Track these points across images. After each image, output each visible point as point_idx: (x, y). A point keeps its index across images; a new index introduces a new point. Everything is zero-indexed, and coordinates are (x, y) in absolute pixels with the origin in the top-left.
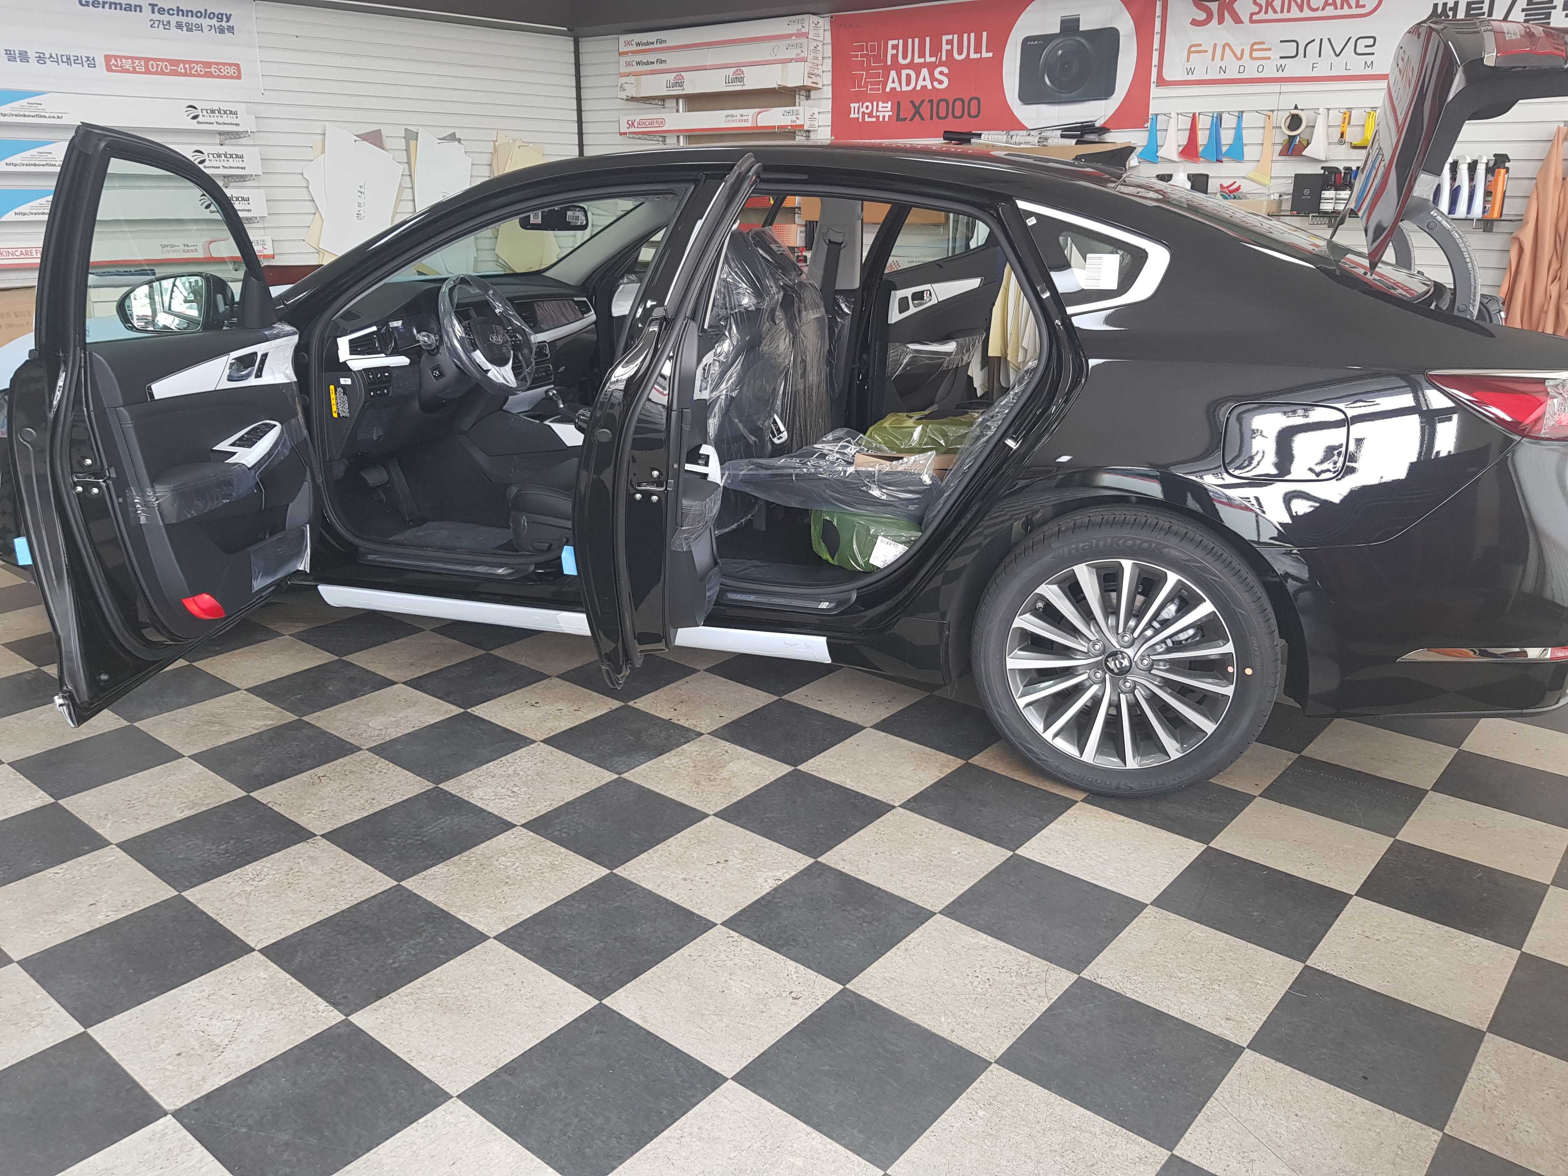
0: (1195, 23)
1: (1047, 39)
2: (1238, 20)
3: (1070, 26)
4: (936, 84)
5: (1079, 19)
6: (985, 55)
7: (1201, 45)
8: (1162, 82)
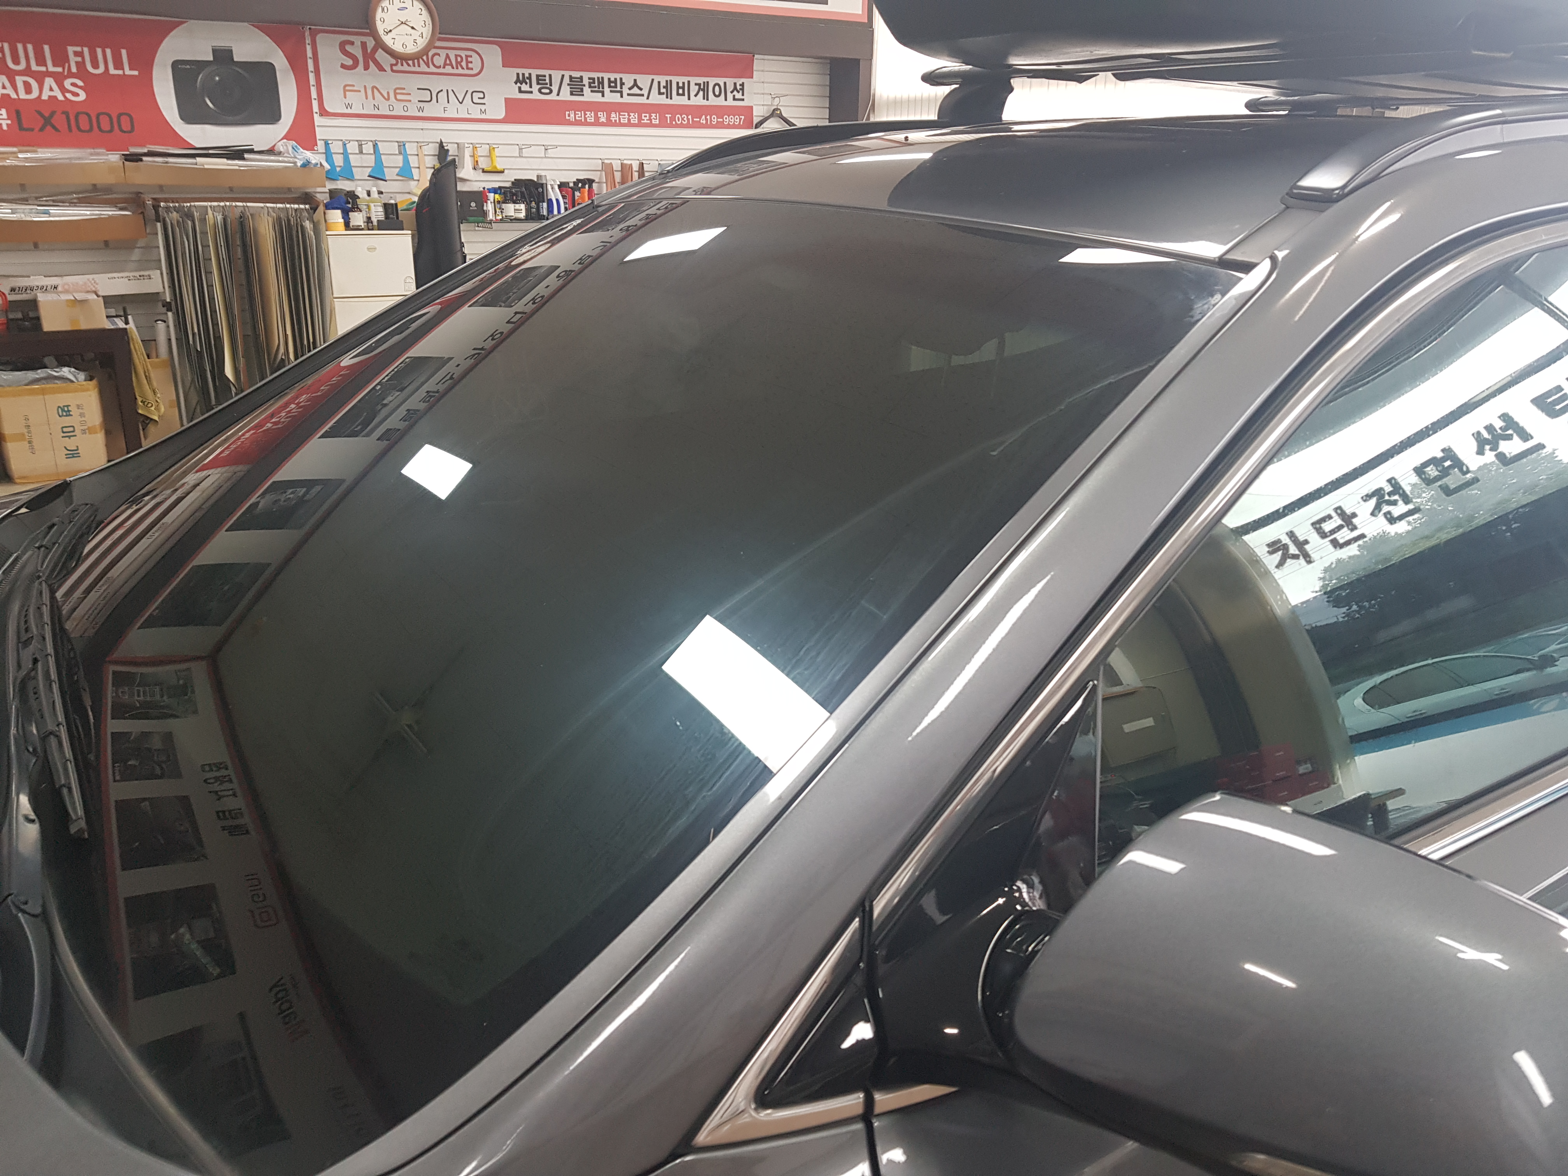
0: (343, 66)
1: (200, 65)
2: (381, 69)
3: (223, 56)
4: (69, 95)
5: (231, 50)
6: (128, 72)
7: (353, 86)
8: (324, 113)
